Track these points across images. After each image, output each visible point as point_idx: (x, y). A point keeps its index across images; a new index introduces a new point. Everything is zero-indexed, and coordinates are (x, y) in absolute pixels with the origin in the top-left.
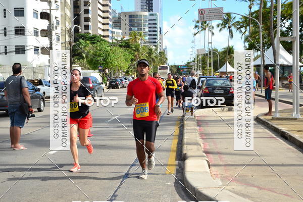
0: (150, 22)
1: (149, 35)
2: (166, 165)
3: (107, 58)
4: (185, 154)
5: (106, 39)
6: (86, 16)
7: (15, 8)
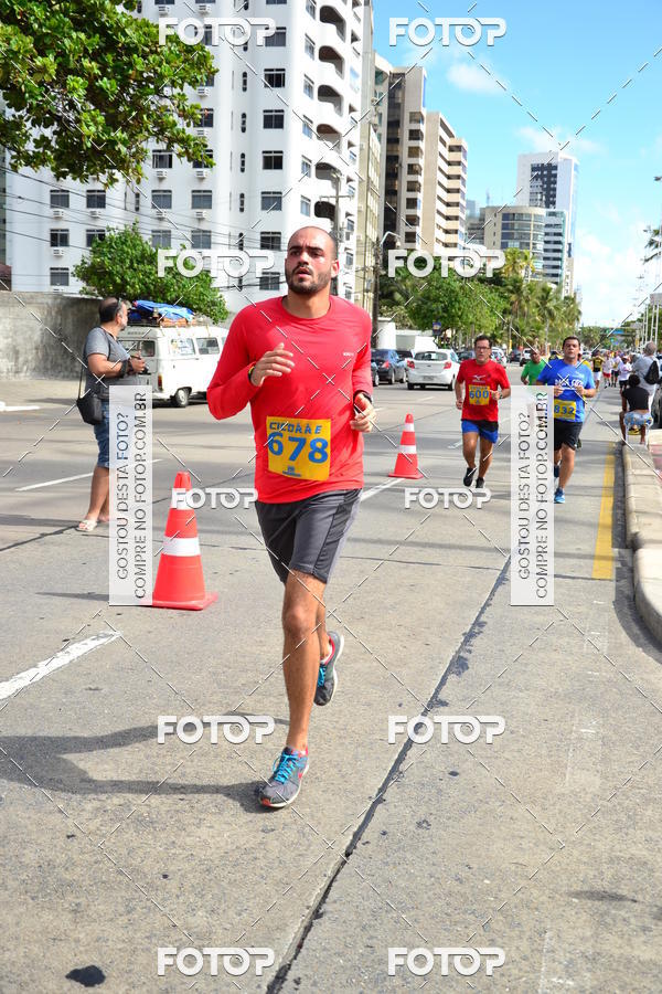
1: (545, 259)
2: (592, 557)
4: (636, 534)
6: (411, 212)
7: (263, 193)
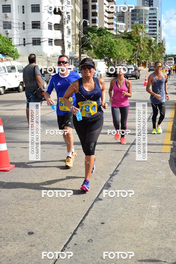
0: (151, 16)
1: (150, 28)
2: (162, 145)
3: (112, 49)
5: (111, 32)
6: (94, 11)
7: (32, 5)
